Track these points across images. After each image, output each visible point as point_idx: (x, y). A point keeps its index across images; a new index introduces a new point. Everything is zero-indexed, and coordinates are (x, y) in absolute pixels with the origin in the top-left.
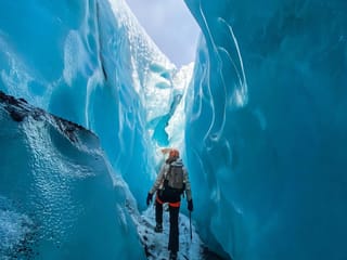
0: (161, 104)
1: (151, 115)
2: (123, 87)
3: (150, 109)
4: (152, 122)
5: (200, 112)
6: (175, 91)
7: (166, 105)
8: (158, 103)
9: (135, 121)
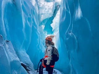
0: (48, 11)
1: (43, 18)
2: (25, 3)
3: (42, 14)
4: (44, 21)
5: (65, 17)
6: (56, 3)
7: (51, 12)
8: (47, 10)
9: (32, 22)
